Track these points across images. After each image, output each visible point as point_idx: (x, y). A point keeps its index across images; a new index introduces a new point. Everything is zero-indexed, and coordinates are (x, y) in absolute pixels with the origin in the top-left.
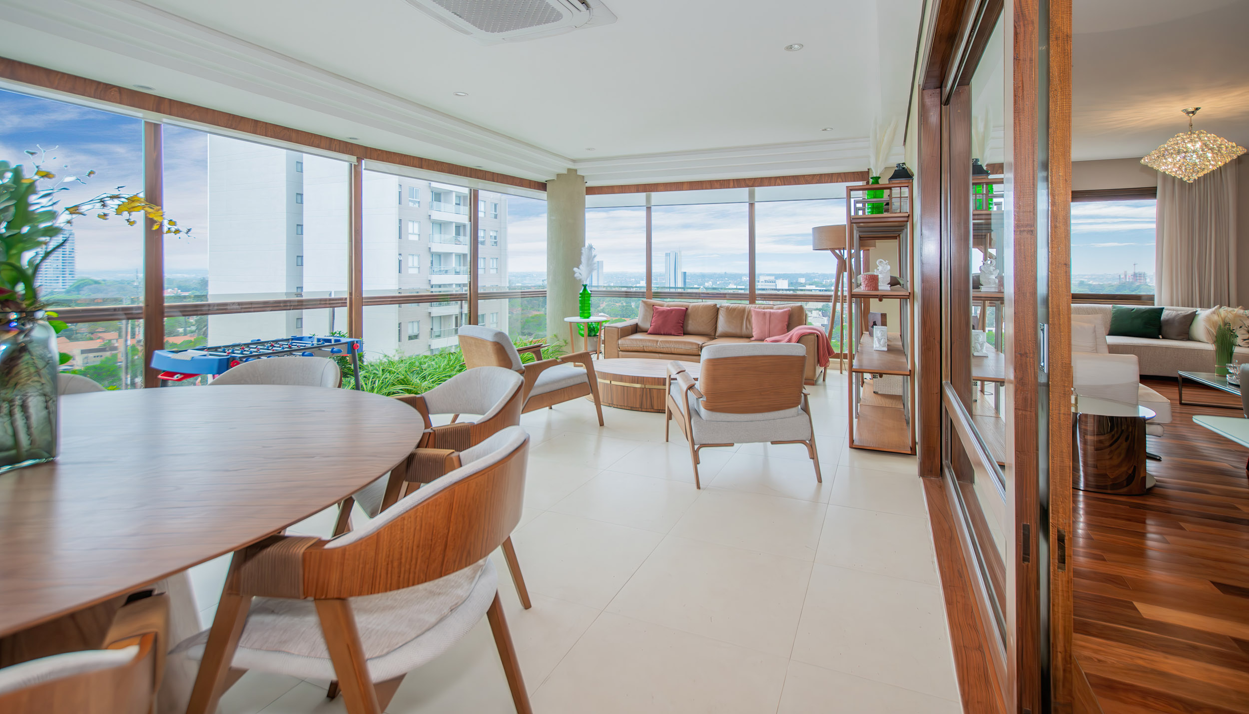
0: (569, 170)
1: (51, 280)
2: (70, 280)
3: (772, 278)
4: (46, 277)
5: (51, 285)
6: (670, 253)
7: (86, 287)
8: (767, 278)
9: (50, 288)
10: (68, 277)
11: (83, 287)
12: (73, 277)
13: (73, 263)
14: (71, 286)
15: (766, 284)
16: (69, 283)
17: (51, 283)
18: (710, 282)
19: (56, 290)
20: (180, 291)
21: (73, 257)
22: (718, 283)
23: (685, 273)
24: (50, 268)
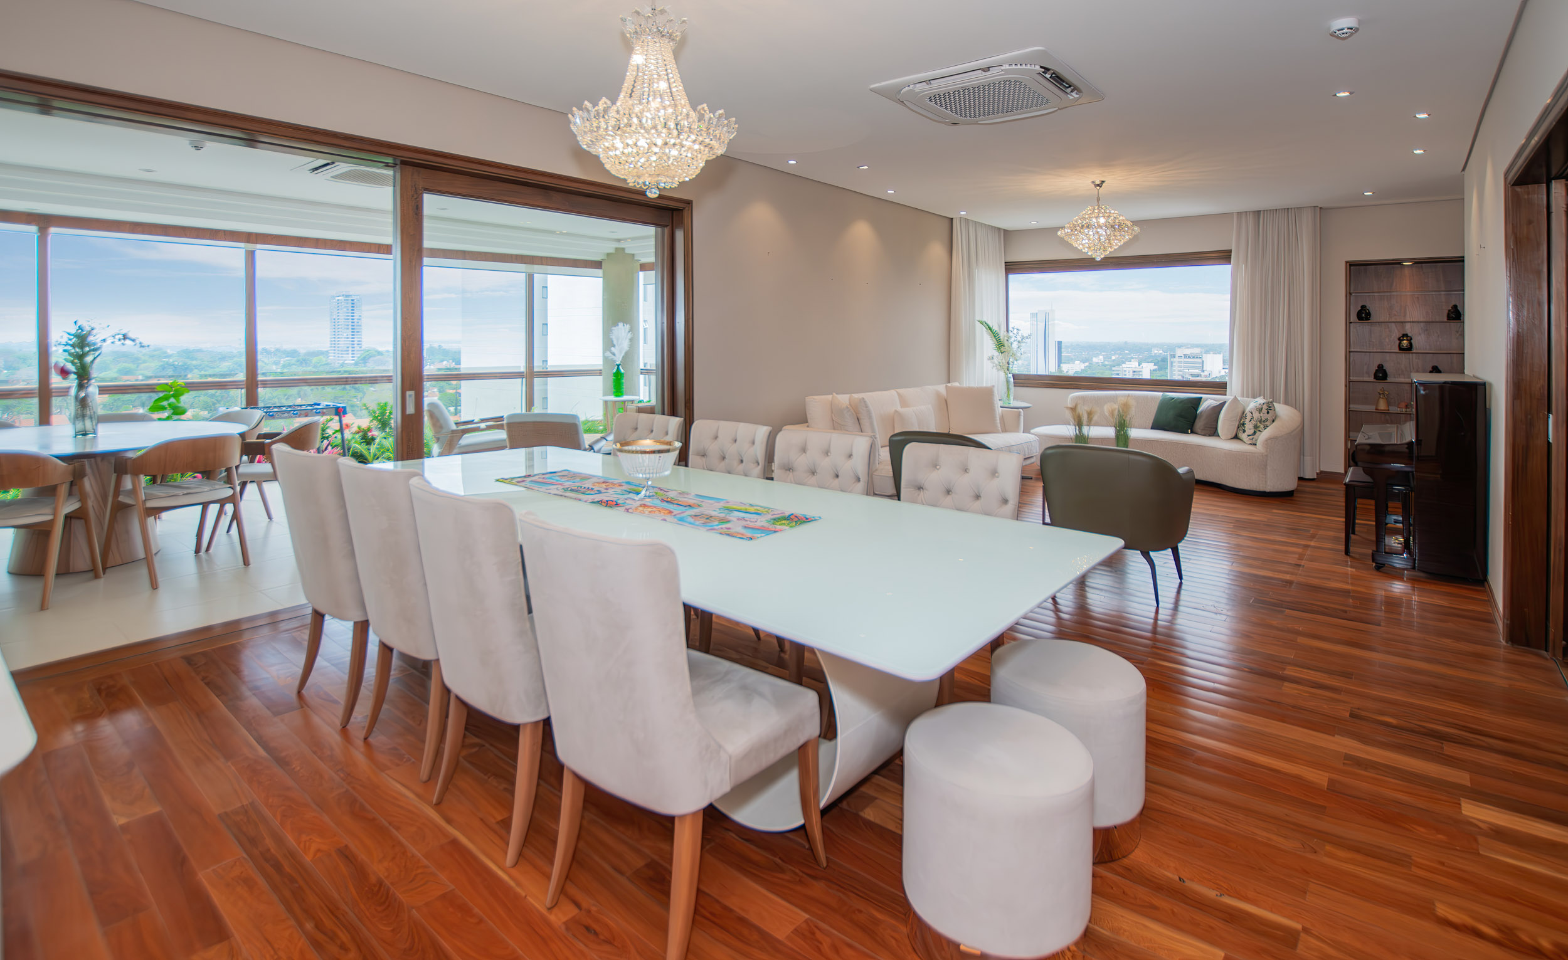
0: (617, 249)
1: (342, 351)
2: (358, 351)
3: (1196, 351)
4: (338, 347)
5: (342, 357)
6: (1037, 313)
7: (371, 359)
8: (1188, 352)
9: (342, 360)
10: (357, 347)
11: (368, 359)
12: (360, 347)
13: (361, 329)
14: (359, 357)
15: (1186, 360)
16: (358, 354)
17: (342, 354)
18: (1101, 357)
19: (346, 362)
20: (454, 363)
21: (360, 326)
22: (1113, 358)
23: (1060, 343)
24: (342, 338)
